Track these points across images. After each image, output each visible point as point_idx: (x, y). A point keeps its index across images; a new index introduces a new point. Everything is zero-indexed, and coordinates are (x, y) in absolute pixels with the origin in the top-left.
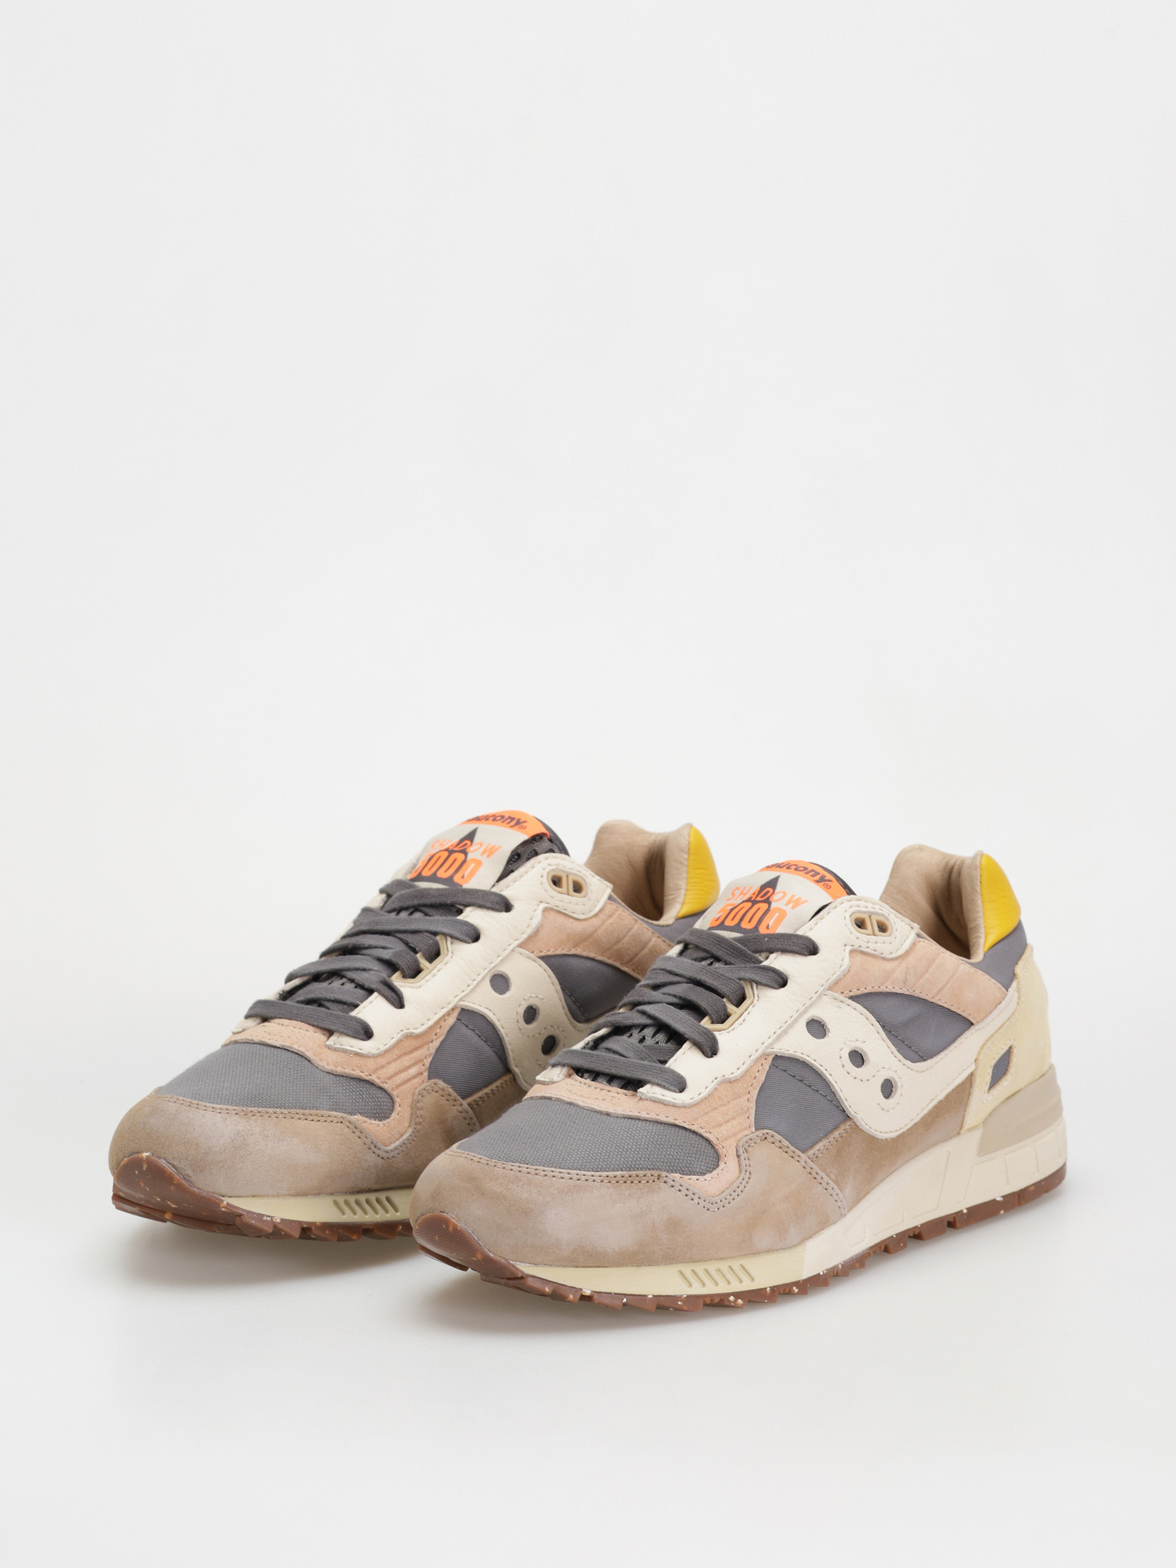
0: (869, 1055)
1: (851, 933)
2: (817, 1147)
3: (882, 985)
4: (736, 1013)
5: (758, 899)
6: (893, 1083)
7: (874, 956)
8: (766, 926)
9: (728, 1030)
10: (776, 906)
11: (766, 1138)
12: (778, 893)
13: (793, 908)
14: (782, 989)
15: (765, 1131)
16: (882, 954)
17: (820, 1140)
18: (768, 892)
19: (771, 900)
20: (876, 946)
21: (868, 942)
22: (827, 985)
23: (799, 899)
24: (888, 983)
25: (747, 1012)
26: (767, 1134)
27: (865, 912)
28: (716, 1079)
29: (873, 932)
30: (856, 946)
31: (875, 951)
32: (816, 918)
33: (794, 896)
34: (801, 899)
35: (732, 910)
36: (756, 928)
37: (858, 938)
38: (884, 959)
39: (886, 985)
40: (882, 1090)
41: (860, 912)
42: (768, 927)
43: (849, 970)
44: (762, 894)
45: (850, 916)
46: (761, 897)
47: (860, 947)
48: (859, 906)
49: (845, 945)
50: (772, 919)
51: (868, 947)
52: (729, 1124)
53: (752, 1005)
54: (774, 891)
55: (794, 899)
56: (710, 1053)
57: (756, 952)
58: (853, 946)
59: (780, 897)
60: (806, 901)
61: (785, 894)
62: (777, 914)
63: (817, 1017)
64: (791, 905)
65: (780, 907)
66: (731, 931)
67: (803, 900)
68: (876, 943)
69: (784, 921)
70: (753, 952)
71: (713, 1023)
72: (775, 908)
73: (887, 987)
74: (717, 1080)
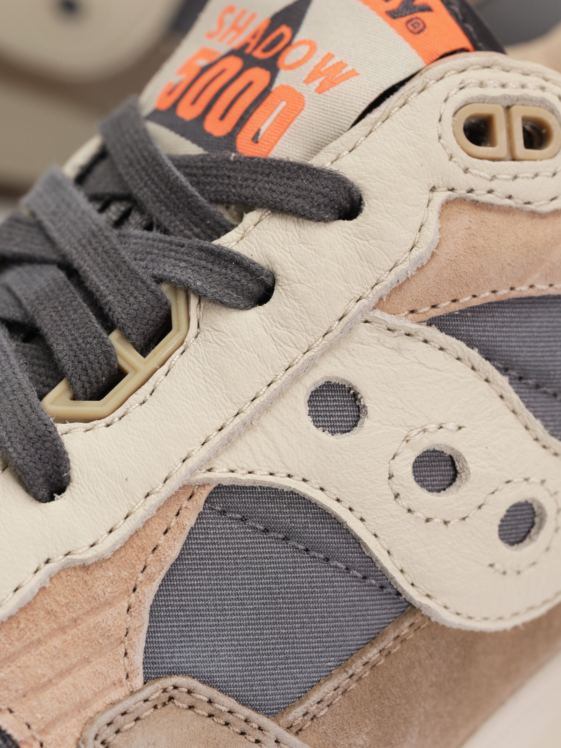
0: (467, 459)
1: (451, 158)
2: (315, 696)
3: (521, 282)
4: (136, 370)
5: (259, 54)
6: (536, 509)
7: (507, 211)
8: (251, 136)
9: (108, 420)
10: (285, 83)
11: (171, 699)
12: (301, 43)
13: (320, 90)
14: (259, 309)
15: (169, 682)
16: (529, 203)
17: (329, 676)
18: (281, 37)
19: (280, 63)
20: (512, 188)
21: (493, 178)
22: (372, 297)
23: (342, 65)
24: (536, 276)
25: (165, 368)
26: (175, 687)
27: (493, 100)
28: (47, 562)
29: (511, 148)
30: (461, 192)
31: (510, 197)
32: (370, 117)
33: (330, 56)
34: (345, 66)
35: (204, 70)
36: (232, 136)
37: (466, 171)
38: (533, 214)
39: (530, 282)
40: (500, 535)
41: (483, 100)
42: (255, 139)
43: (433, 255)
44: (268, 40)
45: (455, 113)
46: (265, 50)
47: (471, 191)
48: (482, 85)
49: (433, 189)
50: (269, 116)
51: (490, 192)
52: (66, 683)
53: (182, 348)
54: (293, 35)
55: (330, 64)
56: (44, 492)
57: (217, 202)
58: (452, 190)
59: (300, 58)
60: (353, 73)
61: (313, 48)
62: (284, 104)
63: (337, 378)
64: (317, 83)
65: (293, 85)
66: (183, 135)
67: (349, 68)
68: (515, 177)
69: (296, 121)
70: (211, 201)
71: (75, 398)
72: (282, 86)
73: (532, 286)
74: (48, 565)
